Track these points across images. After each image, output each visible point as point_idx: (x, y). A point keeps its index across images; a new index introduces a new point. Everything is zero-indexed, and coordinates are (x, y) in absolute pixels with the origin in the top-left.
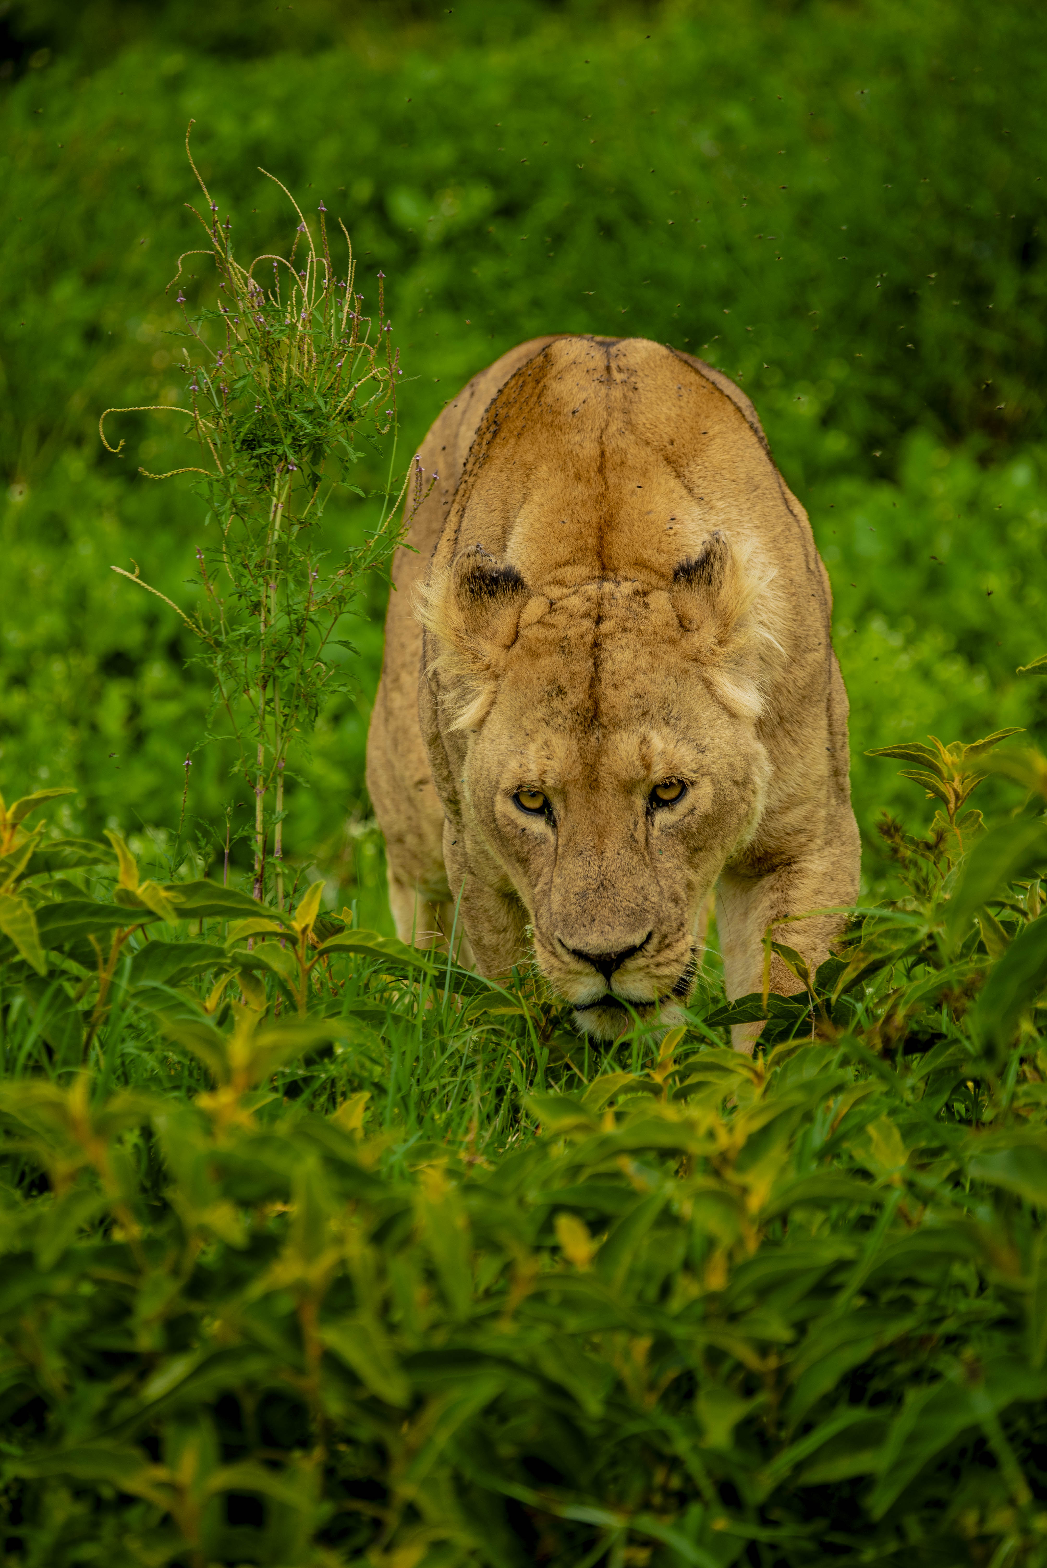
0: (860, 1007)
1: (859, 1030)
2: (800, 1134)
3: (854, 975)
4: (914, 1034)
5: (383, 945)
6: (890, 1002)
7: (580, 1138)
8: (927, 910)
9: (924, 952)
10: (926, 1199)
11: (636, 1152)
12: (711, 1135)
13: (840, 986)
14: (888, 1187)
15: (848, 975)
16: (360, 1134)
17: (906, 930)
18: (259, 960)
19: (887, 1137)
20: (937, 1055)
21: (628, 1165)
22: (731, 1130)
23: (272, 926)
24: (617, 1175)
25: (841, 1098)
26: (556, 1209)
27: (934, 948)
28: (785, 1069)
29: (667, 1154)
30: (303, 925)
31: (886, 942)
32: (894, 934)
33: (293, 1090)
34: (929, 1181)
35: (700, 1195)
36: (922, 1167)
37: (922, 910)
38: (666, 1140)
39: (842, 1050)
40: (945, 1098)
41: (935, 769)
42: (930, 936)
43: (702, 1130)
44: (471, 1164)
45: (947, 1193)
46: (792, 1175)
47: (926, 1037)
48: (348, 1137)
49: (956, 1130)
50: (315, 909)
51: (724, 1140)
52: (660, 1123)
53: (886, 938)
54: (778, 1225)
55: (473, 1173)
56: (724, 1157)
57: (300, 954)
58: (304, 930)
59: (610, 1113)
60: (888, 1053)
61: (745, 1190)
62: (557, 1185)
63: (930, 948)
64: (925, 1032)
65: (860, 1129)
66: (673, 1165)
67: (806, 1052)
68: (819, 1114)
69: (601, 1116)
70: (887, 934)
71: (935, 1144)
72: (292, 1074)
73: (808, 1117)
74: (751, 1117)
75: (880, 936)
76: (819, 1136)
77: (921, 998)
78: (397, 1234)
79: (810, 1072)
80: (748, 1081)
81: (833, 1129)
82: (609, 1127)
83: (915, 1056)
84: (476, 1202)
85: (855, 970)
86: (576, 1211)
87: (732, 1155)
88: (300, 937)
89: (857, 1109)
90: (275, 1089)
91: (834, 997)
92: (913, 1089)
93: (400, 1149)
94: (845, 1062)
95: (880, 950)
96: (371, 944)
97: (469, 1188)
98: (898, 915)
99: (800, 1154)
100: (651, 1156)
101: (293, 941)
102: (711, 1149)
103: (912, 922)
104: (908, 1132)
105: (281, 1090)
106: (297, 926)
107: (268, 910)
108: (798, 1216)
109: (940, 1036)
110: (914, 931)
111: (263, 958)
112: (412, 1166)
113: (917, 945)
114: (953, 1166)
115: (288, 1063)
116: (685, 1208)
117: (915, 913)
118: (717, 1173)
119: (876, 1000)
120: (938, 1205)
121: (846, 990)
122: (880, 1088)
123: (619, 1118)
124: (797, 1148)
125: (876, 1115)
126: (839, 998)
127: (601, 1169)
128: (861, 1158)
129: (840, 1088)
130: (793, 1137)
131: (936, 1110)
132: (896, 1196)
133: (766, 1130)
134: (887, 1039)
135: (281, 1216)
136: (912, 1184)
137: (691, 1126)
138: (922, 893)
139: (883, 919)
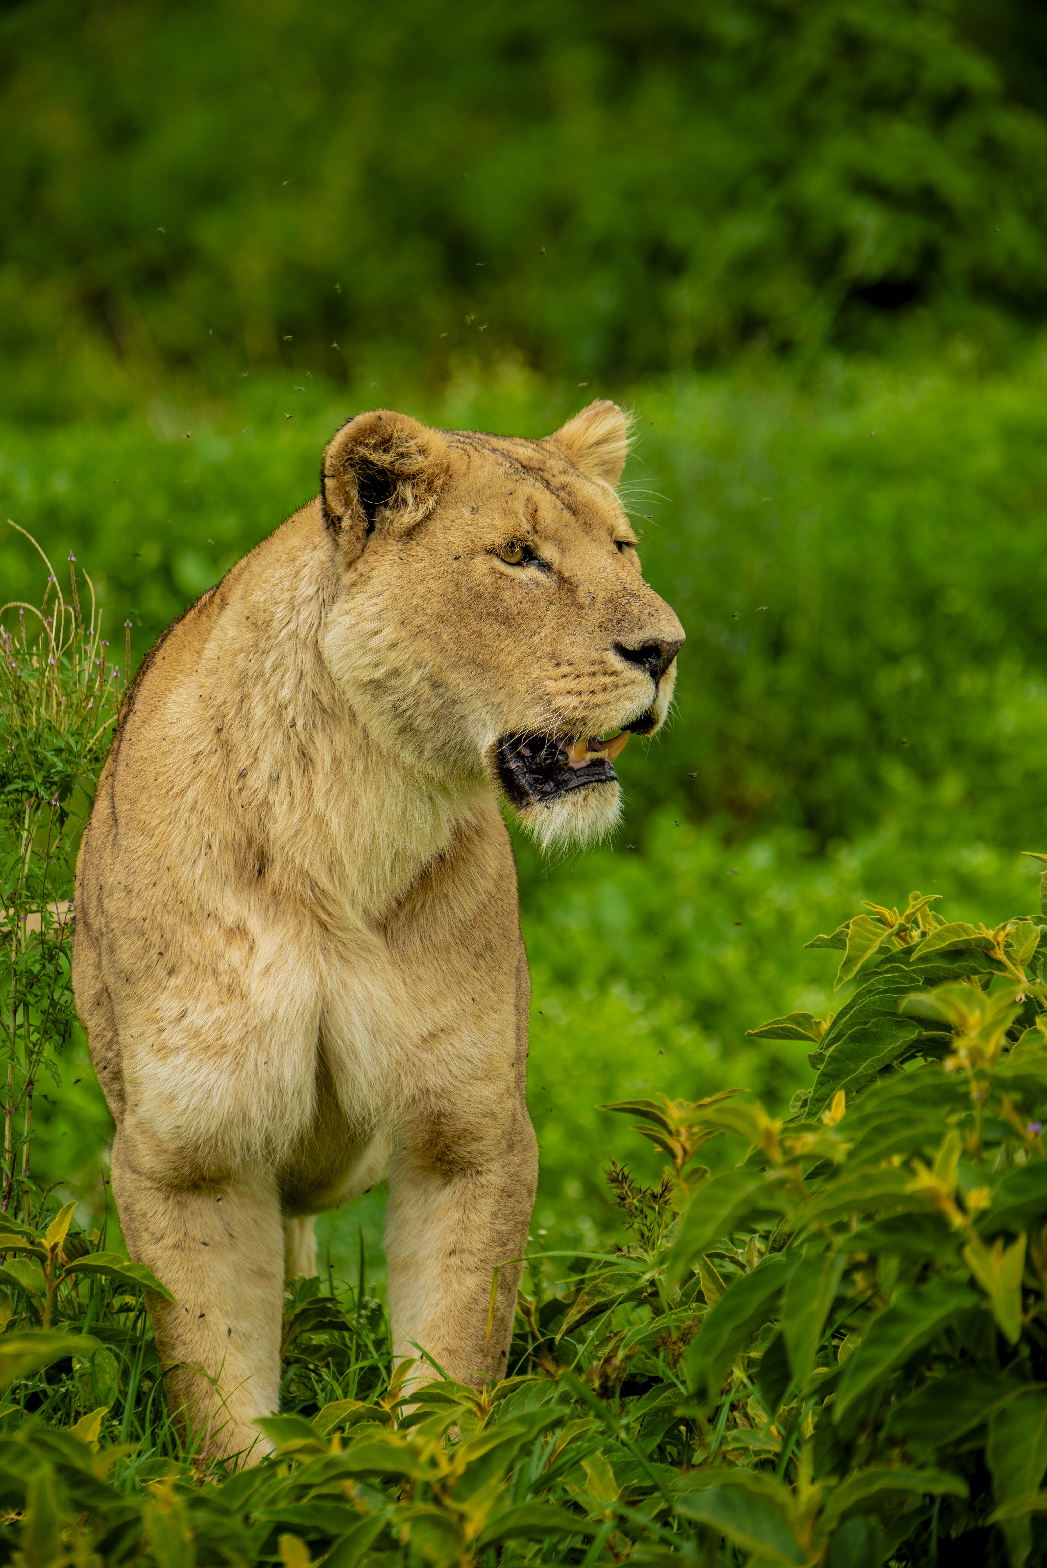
0: (581, 1348)
1: (579, 1369)
2: (518, 1466)
3: (578, 1316)
4: (633, 1376)
5: (129, 1269)
6: (611, 1345)
7: (306, 1459)
8: (650, 1257)
9: (645, 1297)
10: (635, 1535)
11: (359, 1476)
12: (433, 1463)
13: (564, 1327)
14: (600, 1522)
15: (573, 1315)
16: (96, 1447)
17: (629, 1275)
18: (9, 1275)
19: (601, 1474)
20: (653, 1398)
21: (351, 1487)
22: (452, 1458)
23: (22, 1243)
24: (341, 1498)
25: (559, 1432)
26: (281, 1528)
27: (655, 1294)
28: (508, 1403)
29: (391, 1479)
30: (52, 1244)
31: (610, 1287)
32: (618, 1280)
33: (33, 1402)
34: (637, 1517)
35: (418, 1520)
36: (633, 1504)
37: (646, 1256)
38: (390, 1466)
39: (563, 1387)
40: (658, 1440)
41: (663, 1124)
42: (653, 1283)
43: (424, 1458)
44: (201, 1482)
45: (657, 1530)
46: (508, 1505)
47: (644, 1380)
48: (83, 1448)
49: (667, 1471)
50: (65, 1229)
51: (445, 1468)
52: (385, 1449)
53: (609, 1283)
54: (491, 1553)
55: (203, 1491)
56: (443, 1483)
57: (48, 1271)
58: (54, 1248)
59: (337, 1437)
60: (605, 1392)
61: (462, 1517)
62: (282, 1505)
63: (650, 1295)
64: (643, 1375)
65: (575, 1464)
66: (395, 1491)
67: (529, 1388)
68: (537, 1448)
69: (330, 1441)
70: (611, 1279)
71: (647, 1483)
72: (34, 1387)
73: (526, 1450)
74: (472, 1447)
75: (604, 1280)
76: (536, 1470)
77: (640, 1343)
78: (125, 1544)
79: (532, 1407)
80: (470, 1412)
81: (549, 1463)
82: (335, 1450)
83: (631, 1398)
84: (202, 1516)
85: (579, 1312)
86: (298, 1531)
87: (451, 1482)
88: (49, 1255)
89: (574, 1446)
90: (15, 1401)
91: (558, 1337)
92: (627, 1428)
93: (134, 1463)
94: (564, 1399)
95: (604, 1294)
96: (116, 1267)
97: (197, 1502)
98: (622, 1260)
99: (517, 1485)
100: (376, 1481)
101: (42, 1259)
102: (431, 1476)
103: (634, 1268)
104: (622, 1470)
105: (23, 1402)
106: (47, 1244)
107: (20, 1226)
108: (511, 1545)
109: (657, 1380)
110: (637, 1278)
111: (13, 1273)
112: (143, 1481)
113: (639, 1291)
114: (663, 1505)
115: (31, 1376)
116: (404, 1532)
117: (639, 1259)
118: (437, 1501)
119: (597, 1343)
120: (646, 1540)
121: (570, 1331)
122: (597, 1425)
123: (345, 1443)
124: (514, 1480)
125: (591, 1452)
126: (562, 1338)
127: (326, 1490)
128: (575, 1493)
129: (559, 1423)
130: (510, 1469)
131: (649, 1451)
132: (606, 1531)
133: (485, 1460)
134: (605, 1377)
135: (14, 1524)
136: (621, 1519)
137: (414, 1452)
138: (646, 1241)
139: (608, 1264)
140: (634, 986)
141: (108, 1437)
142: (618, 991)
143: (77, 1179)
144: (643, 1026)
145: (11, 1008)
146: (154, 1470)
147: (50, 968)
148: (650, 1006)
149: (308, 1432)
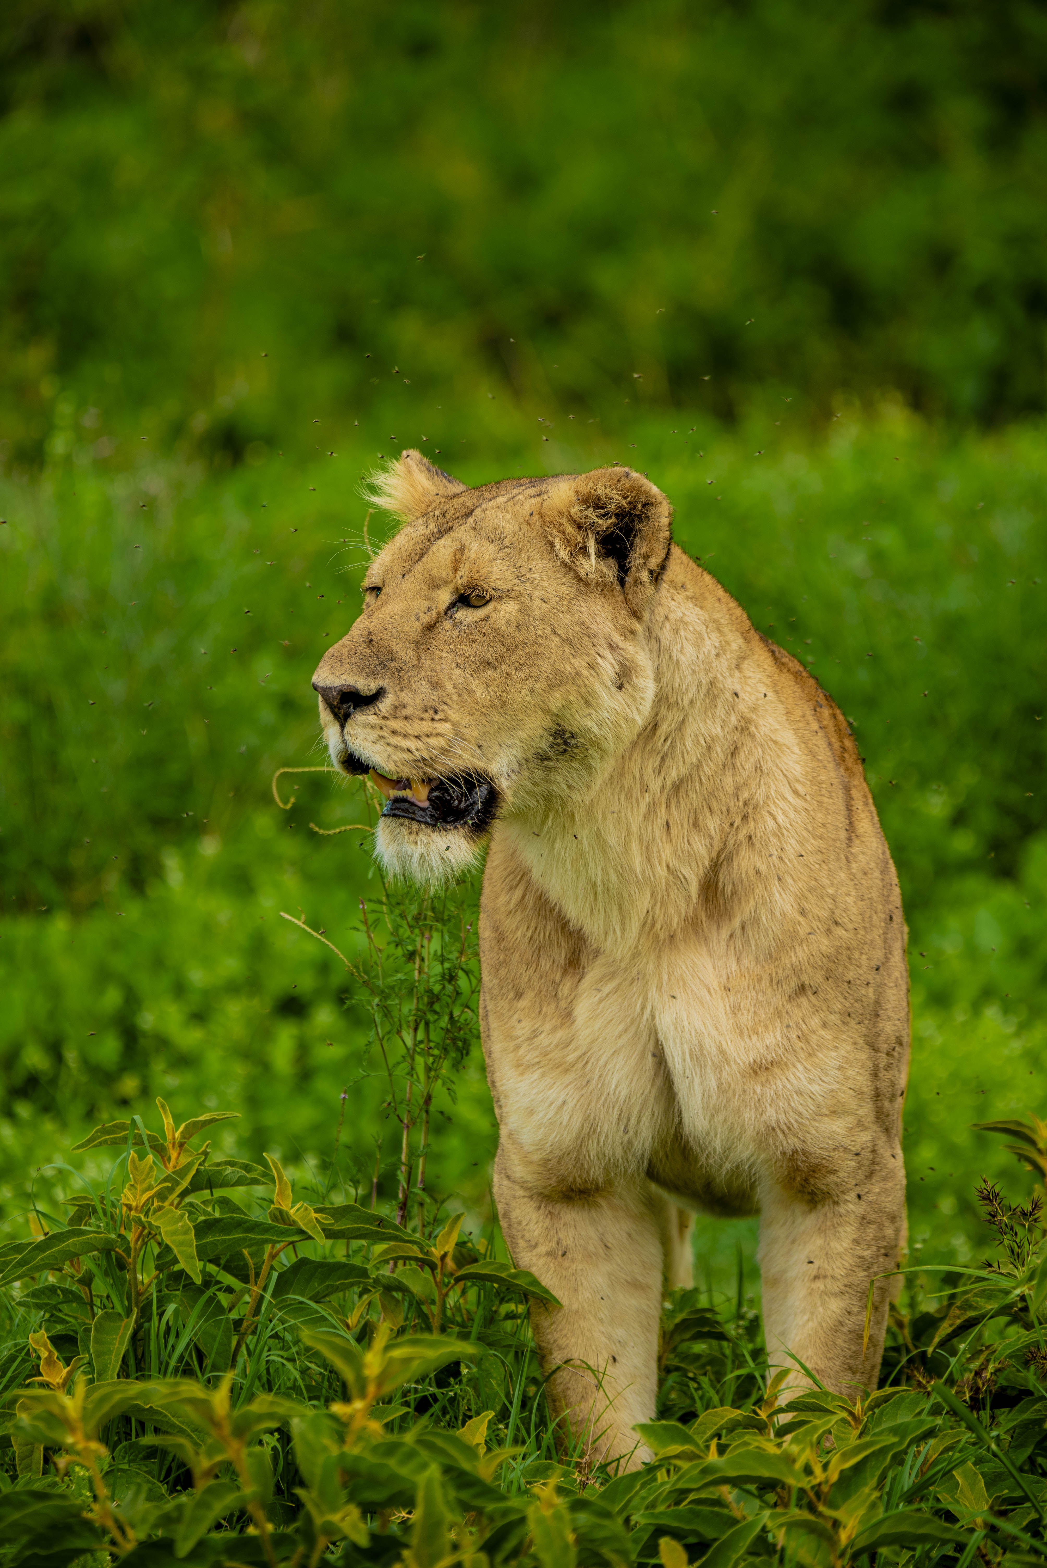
0: (953, 1360)
1: (951, 1382)
2: (890, 1475)
3: (950, 1330)
4: (1003, 1389)
5: (515, 1276)
6: (982, 1358)
7: (685, 1465)
8: (1021, 1273)
9: (1016, 1312)
10: (1007, 1544)
11: (735, 1482)
12: (808, 1470)
13: (936, 1340)
14: (972, 1530)
15: (945, 1329)
16: (482, 1450)
17: (1000, 1291)
18: (400, 1282)
19: (973, 1485)
20: (1022, 1411)
21: (728, 1493)
22: (825, 1467)
23: (413, 1251)
24: (718, 1502)
25: (931, 1442)
26: (660, 1531)
27: (1025, 1309)
28: (881, 1413)
29: (767, 1486)
30: (442, 1253)
31: (981, 1301)
32: (988, 1295)
33: (423, 1405)
34: (1008, 1527)
35: (792, 1526)
36: (1002, 1514)
37: (1016, 1273)
38: (765, 1473)
39: (935, 1398)
40: (1028, 1451)
41: (1032, 1142)
42: (1023, 1298)
43: (799, 1465)
44: (584, 1485)
45: (1027, 1540)
46: (880, 1513)
47: (1015, 1393)
48: (470, 1451)
49: (1038, 1482)
50: (454, 1238)
51: (819, 1475)
52: (761, 1456)
53: (980, 1297)
54: (864, 1559)
55: (585, 1495)
56: (817, 1490)
57: (438, 1279)
58: (443, 1257)
59: (714, 1443)
60: (976, 1404)
61: (836, 1524)
62: (661, 1508)
63: (1021, 1310)
64: (1013, 1388)
65: (947, 1474)
66: (771, 1497)
67: (902, 1399)
68: (909, 1459)
69: (708, 1447)
70: (982, 1293)
71: (1018, 1494)
72: (423, 1391)
73: (899, 1460)
74: (845, 1456)
75: (976, 1295)
76: (908, 1479)
77: (1010, 1356)
78: (510, 1545)
79: (904, 1418)
80: (843, 1420)
81: (921, 1472)
82: (713, 1457)
83: (1003, 1410)
84: (583, 1518)
85: (951, 1326)
86: (676, 1535)
87: (825, 1488)
88: (439, 1263)
89: (946, 1456)
90: (407, 1404)
91: (930, 1350)
92: (998, 1439)
93: (519, 1466)
94: (936, 1411)
95: (975, 1309)
96: (503, 1275)
97: (578, 1505)
98: (992, 1276)
99: (889, 1494)
100: (752, 1487)
101: (433, 1267)
102: (806, 1483)
103: (1006, 1284)
104: (993, 1481)
105: (413, 1405)
106: (436, 1252)
107: (410, 1235)
108: (884, 1551)
109: (1029, 1393)
110: (1007, 1293)
111: (404, 1281)
112: (529, 1483)
113: (1009, 1307)
114: (1034, 1515)
115: (421, 1380)
116: (780, 1537)
117: (1009, 1275)
118: (812, 1508)
119: (969, 1356)
120: (1016, 1550)
121: (942, 1344)
122: (968, 1436)
123: (722, 1450)
124: (887, 1489)
125: (963, 1462)
126: (934, 1351)
127: (703, 1495)
128: (947, 1503)
129: (930, 1433)
130: (883, 1477)
131: (1019, 1463)
132: (976, 1539)
133: (858, 1468)
134: (976, 1390)
135: (404, 1522)
136: (992, 1529)
137: (790, 1460)
138: (1017, 1257)
139: (980, 1279)
140: (1007, 1009)
141: (494, 1440)
142: (991, 1014)
143: (468, 1189)
144: (1016, 1046)
145: (412, 1025)
146: (540, 1472)
147: (449, 988)
148: (1023, 1027)
149: (687, 1439)
